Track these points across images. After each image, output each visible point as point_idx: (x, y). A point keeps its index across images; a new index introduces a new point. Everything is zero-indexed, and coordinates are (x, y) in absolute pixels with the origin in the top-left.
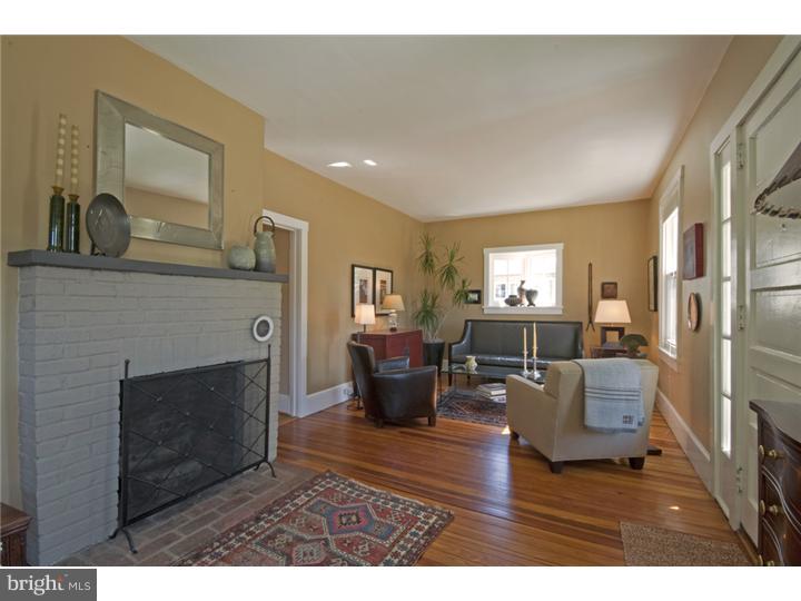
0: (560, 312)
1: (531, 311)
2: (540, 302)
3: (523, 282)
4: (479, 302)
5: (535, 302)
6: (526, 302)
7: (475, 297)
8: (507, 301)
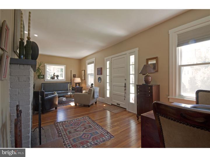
0: (65, 81)
1: (58, 80)
2: (60, 78)
3: (54, 73)
4: (43, 78)
5: (58, 78)
6: (56, 78)
7: (42, 77)
8: (51, 78)
